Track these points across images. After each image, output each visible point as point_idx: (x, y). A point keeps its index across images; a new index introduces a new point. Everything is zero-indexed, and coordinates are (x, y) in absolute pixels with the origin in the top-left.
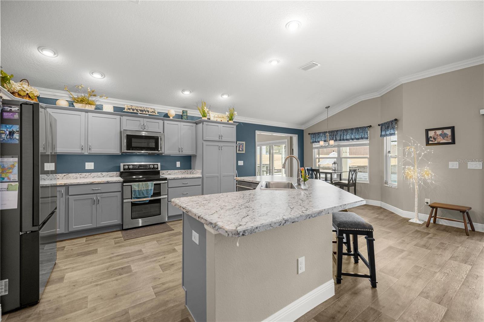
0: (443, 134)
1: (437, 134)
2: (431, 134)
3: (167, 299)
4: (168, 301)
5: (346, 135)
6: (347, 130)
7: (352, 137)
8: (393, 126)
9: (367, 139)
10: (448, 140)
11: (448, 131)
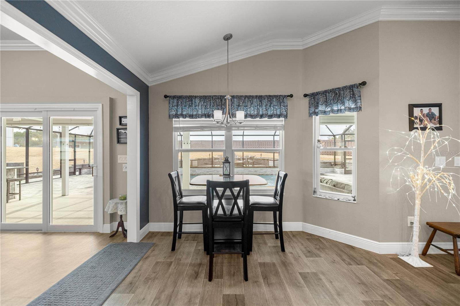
0: (430, 114)
1: (424, 112)
2: (417, 112)
5: (250, 108)
6: (250, 98)
7: (261, 113)
8: (353, 94)
9: (286, 117)
10: (435, 124)
11: (435, 111)
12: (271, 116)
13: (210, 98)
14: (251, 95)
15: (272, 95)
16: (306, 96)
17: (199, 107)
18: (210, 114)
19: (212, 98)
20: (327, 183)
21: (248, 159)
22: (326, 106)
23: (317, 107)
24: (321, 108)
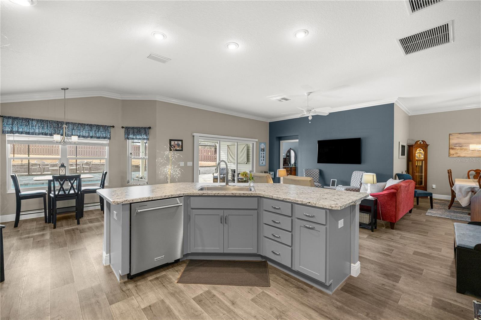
0: (178, 144)
1: (175, 143)
2: (173, 143)
3: (335, 309)
4: (337, 308)
5: (82, 131)
6: (83, 125)
7: (91, 135)
8: (146, 132)
9: (110, 138)
10: (180, 148)
11: (180, 143)
12: (99, 138)
13: (47, 122)
14: (83, 123)
15: (100, 125)
16: (123, 127)
17: (36, 128)
18: (47, 133)
19: (49, 122)
20: (144, 179)
21: (83, 164)
22: (134, 136)
23: (128, 135)
24: (131, 136)
